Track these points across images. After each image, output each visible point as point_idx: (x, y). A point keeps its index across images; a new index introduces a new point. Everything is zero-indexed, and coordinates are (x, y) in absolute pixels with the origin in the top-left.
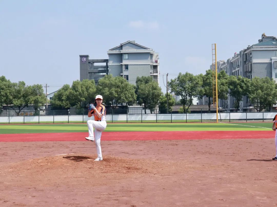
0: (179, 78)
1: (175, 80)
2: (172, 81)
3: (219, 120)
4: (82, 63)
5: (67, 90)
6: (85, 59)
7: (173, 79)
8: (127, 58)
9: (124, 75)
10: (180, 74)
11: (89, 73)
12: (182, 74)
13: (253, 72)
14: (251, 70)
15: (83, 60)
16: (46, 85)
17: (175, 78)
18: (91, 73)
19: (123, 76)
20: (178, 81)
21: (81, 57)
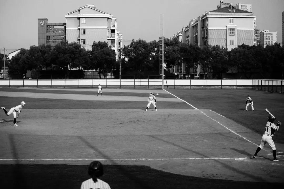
0: (132, 44)
1: (128, 46)
2: (125, 47)
3: (164, 86)
4: (40, 27)
5: (24, 54)
6: (43, 22)
7: (126, 46)
8: (85, 22)
9: (82, 39)
10: (133, 40)
11: (47, 36)
12: (135, 41)
13: (209, 39)
14: (207, 36)
15: (42, 23)
16: (4, 49)
17: (128, 45)
18: (49, 36)
19: (80, 40)
20: (131, 47)
21: (40, 20)
